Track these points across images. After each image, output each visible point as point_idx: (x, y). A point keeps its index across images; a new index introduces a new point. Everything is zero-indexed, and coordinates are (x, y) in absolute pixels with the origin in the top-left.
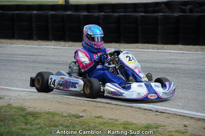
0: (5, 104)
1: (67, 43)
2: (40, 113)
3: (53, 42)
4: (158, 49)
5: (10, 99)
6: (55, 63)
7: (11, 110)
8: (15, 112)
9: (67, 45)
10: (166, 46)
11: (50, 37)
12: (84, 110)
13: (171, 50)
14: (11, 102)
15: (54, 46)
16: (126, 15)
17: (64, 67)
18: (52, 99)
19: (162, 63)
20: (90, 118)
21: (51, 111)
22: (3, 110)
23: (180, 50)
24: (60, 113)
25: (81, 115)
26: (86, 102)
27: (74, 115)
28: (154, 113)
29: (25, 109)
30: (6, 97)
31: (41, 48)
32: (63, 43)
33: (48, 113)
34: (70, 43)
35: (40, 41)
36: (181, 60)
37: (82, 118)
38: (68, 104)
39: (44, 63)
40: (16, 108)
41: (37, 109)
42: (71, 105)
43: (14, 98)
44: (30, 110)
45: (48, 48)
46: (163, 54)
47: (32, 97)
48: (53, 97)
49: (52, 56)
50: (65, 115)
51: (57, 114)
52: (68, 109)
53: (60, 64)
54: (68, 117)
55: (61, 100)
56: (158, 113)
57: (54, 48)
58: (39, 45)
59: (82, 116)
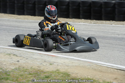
0: (55, 70)
1: (93, 21)
3: (83, 20)
5: (58, 65)
7: (59, 75)
8: (62, 76)
9: (93, 23)
11: (81, 16)
12: (116, 78)
14: (59, 68)
15: (84, 23)
18: (89, 66)
21: (89, 77)
22: (54, 75)
24: (97, 80)
26: (116, 70)
29: (70, 74)
30: (55, 64)
32: (90, 21)
35: (74, 19)
38: (101, 71)
40: (62, 73)
41: (78, 75)
43: (61, 65)
44: (73, 76)
47: (74, 64)
48: (90, 65)
49: (83, 30)
52: (103, 76)
55: (96, 68)
58: (74, 22)
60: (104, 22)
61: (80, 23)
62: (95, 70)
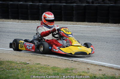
1: (20, 21)
2: (3, 62)
3: (12, 20)
4: (73, 25)
6: (13, 33)
9: (20, 22)
10: (78, 23)
11: (10, 17)
12: (30, 60)
13: (81, 25)
15: (12, 22)
16: (55, 5)
17: (18, 35)
19: (75, 33)
20: (33, 64)
21: (9, 60)
23: (86, 25)
24: (15, 61)
25: (28, 62)
26: (31, 55)
27: (23, 63)
28: (70, 62)
31: (4, 23)
32: (17, 21)
33: (8, 62)
34: (22, 20)
35: (4, 19)
36: (87, 31)
37: (29, 65)
38: (20, 56)
39: (6, 32)
41: (1, 59)
42: (22, 57)
45: (9, 23)
46: (76, 27)
48: (11, 52)
49: (10, 28)
50: (18, 62)
51: (13, 62)
52: (20, 59)
53: (16, 33)
54: (20, 64)
55: (16, 54)
56: (73, 62)
57: (12, 24)
58: (3, 22)
59: (28, 64)
60: (30, 21)
61: (8, 22)
62: (15, 55)
